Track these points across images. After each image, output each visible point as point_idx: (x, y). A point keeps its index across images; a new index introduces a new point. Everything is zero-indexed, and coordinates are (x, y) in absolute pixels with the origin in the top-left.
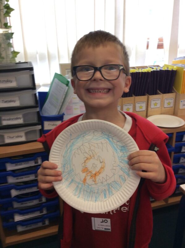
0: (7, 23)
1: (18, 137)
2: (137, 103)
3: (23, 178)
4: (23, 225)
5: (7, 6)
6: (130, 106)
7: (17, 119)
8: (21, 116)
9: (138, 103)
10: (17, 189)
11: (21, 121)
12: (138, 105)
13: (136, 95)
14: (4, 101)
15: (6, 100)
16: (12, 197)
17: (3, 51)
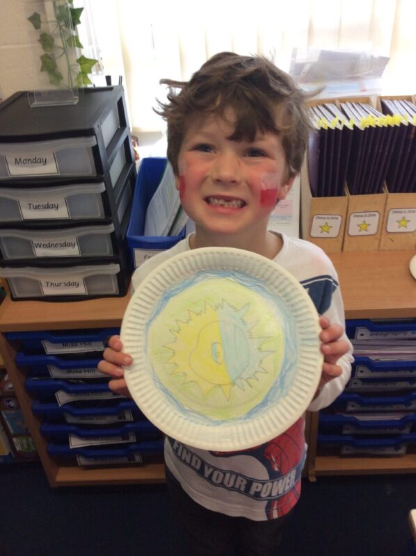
1: (69, 284)
2: (392, 211)
4: (86, 457)
6: (372, 218)
7: (66, 245)
8: (74, 240)
9: (396, 212)
10: (68, 392)
11: (74, 251)
12: (393, 218)
14: (32, 206)
15: (35, 204)
16: (60, 405)
17: (61, 56)
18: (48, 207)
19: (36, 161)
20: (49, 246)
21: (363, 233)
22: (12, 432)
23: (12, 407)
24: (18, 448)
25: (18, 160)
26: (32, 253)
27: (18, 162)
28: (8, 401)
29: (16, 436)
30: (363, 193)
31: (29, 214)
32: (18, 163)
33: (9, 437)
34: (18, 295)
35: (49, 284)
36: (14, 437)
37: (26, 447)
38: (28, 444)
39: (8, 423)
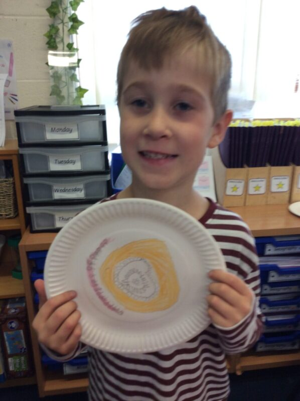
0: (72, 44)
2: (273, 178)
5: (74, 17)
6: (262, 182)
7: (76, 190)
8: (81, 186)
9: (276, 179)
12: (275, 182)
13: (273, 165)
14: (57, 161)
15: (60, 160)
17: (64, 87)
18: (68, 162)
19: (65, 130)
20: (64, 191)
21: (257, 192)
22: (9, 351)
23: (13, 328)
24: (11, 368)
26: (51, 196)
27: (53, 130)
28: (11, 323)
29: (11, 356)
30: (256, 166)
31: (54, 167)
33: (5, 357)
34: (36, 228)
35: (61, 219)
36: (10, 357)
37: (18, 366)
38: (20, 364)
39: (7, 344)
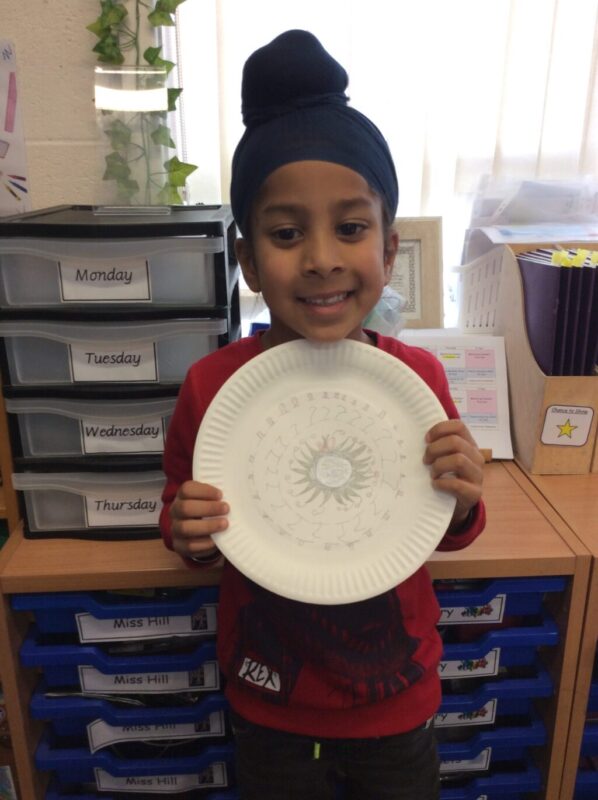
1: (139, 506)
3: (140, 681)
7: (142, 432)
8: (157, 424)
10: (112, 722)
14: (93, 357)
15: (100, 354)
16: (93, 752)
17: (138, 159)
18: (122, 360)
19: (114, 276)
20: (112, 433)
25: (82, 272)
26: (78, 446)
27: (80, 276)
31: (84, 372)
32: (82, 279)
34: (38, 527)
35: (102, 505)
